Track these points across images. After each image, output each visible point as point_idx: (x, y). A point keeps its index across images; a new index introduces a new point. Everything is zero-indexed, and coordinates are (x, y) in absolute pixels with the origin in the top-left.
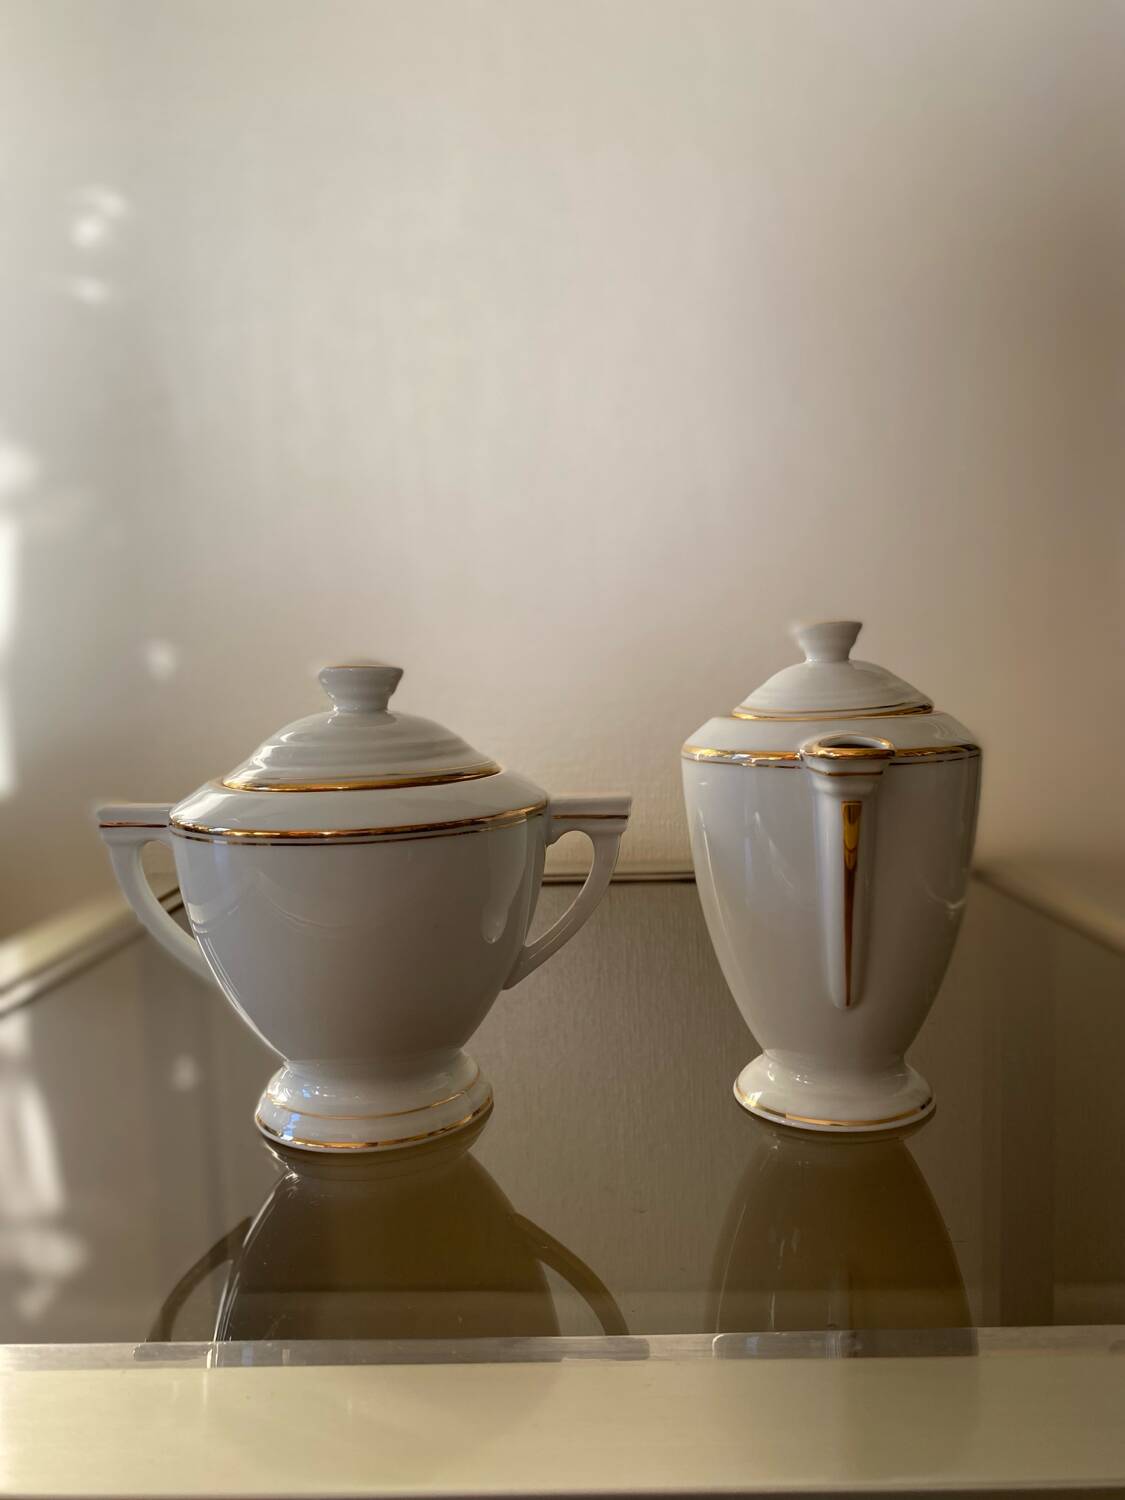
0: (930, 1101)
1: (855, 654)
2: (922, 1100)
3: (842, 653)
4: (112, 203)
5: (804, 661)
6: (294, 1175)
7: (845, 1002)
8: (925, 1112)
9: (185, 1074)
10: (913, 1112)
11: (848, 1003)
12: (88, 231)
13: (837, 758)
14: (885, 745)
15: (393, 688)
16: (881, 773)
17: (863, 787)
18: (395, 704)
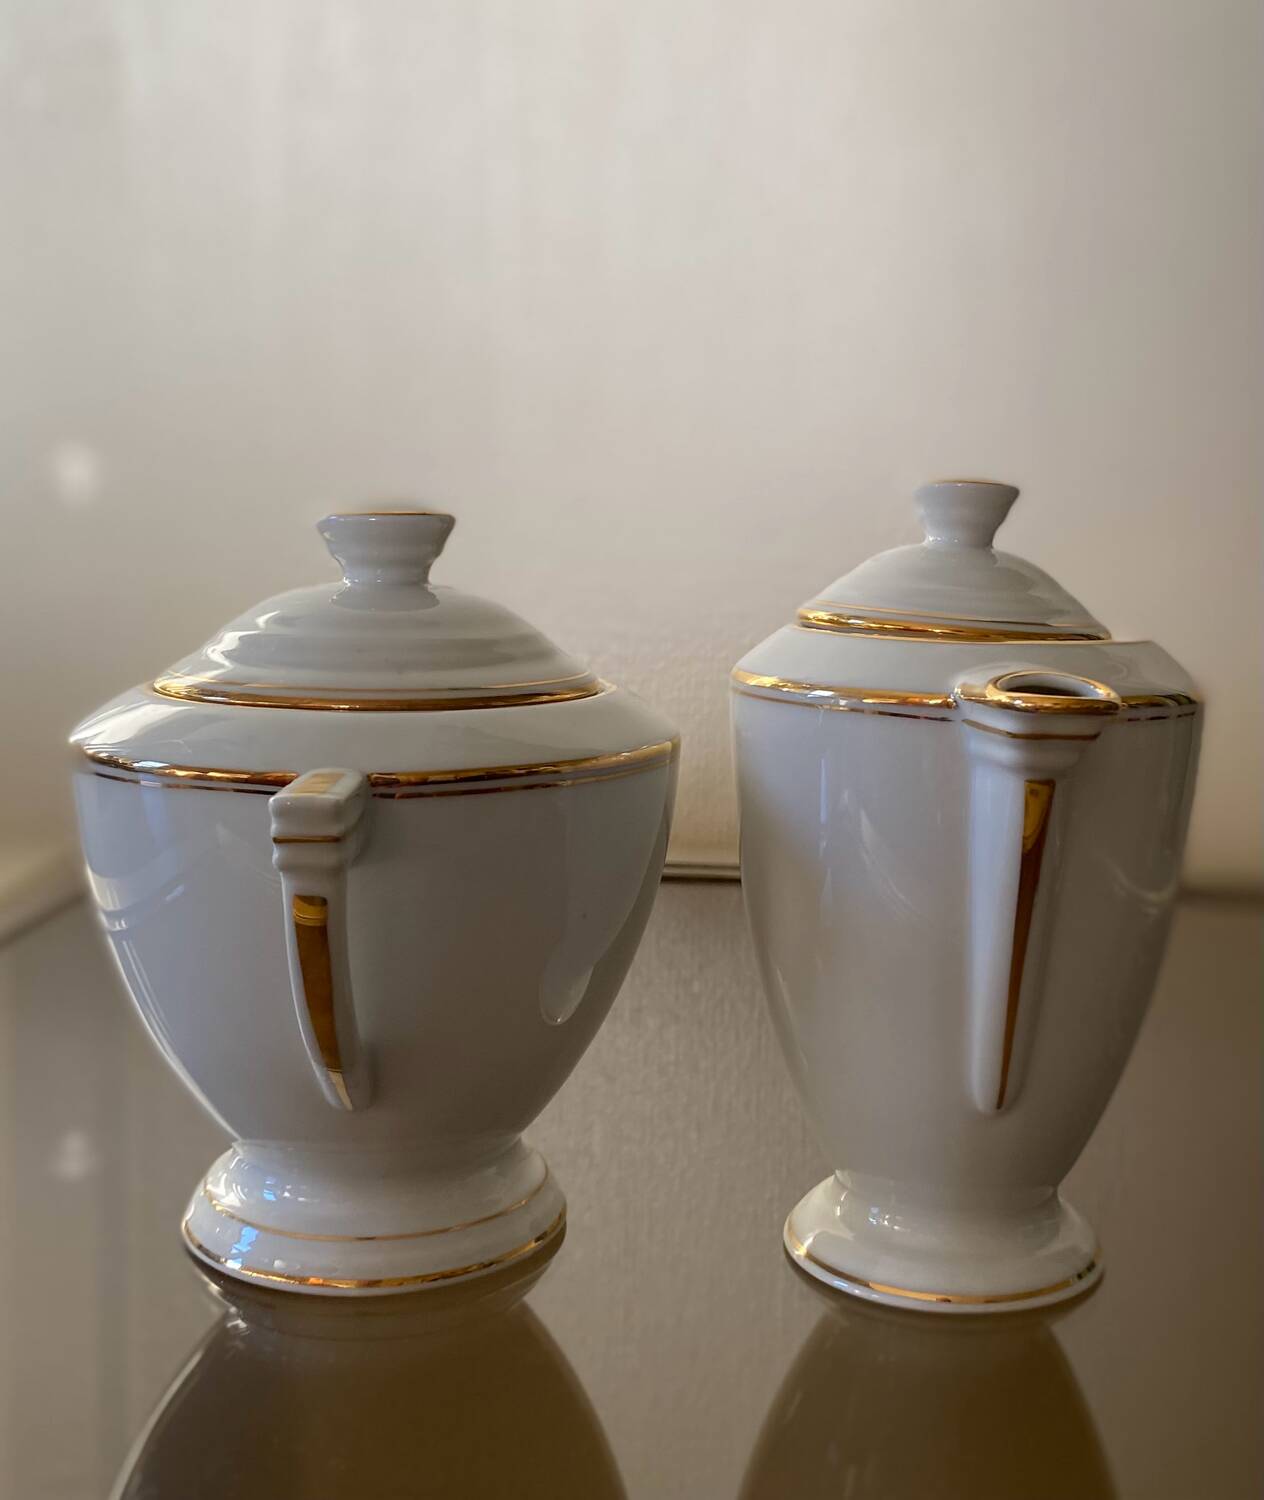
0: (1091, 1267)
2: (1082, 1266)
6: (241, 1324)
7: (995, 1100)
8: (1084, 1285)
9: (74, 1158)
10: (1064, 1284)
11: (999, 1105)
13: (1025, 710)
14: (1102, 692)
16: (1094, 737)
17: (1056, 758)
18: (442, 574)
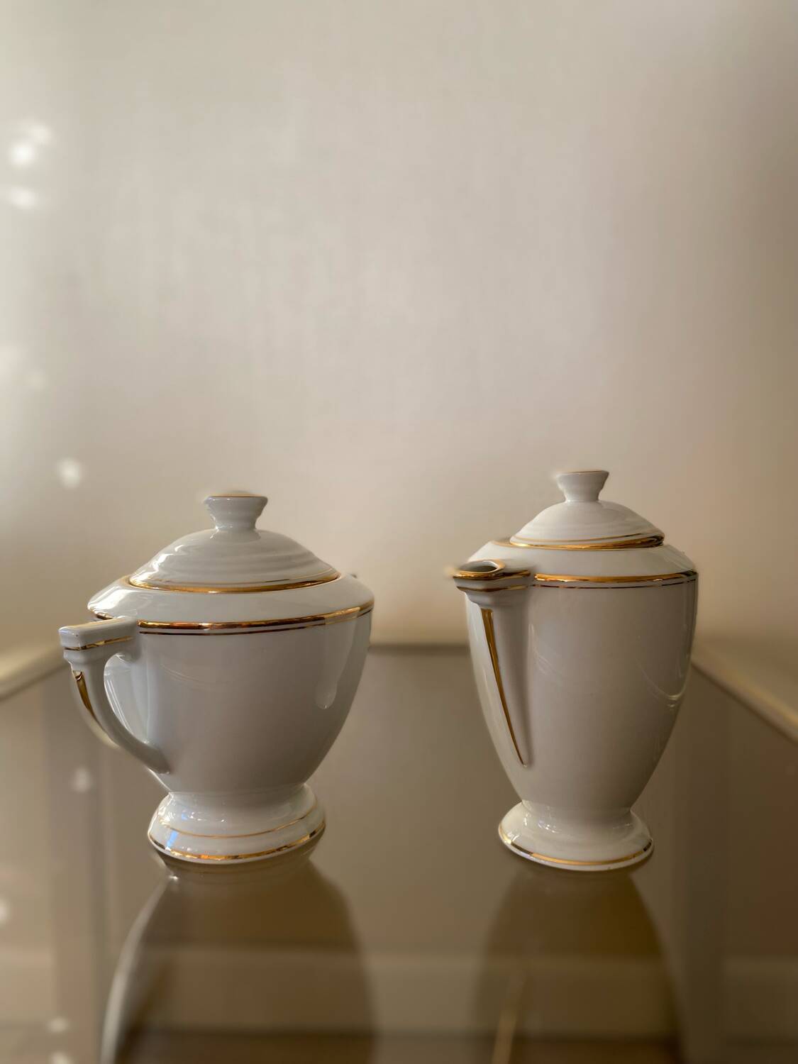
1: (603, 496)
3: (593, 495)
4: (40, 133)
5: (564, 501)
6: (175, 878)
12: (23, 154)
15: (259, 512)
18: (262, 523)
